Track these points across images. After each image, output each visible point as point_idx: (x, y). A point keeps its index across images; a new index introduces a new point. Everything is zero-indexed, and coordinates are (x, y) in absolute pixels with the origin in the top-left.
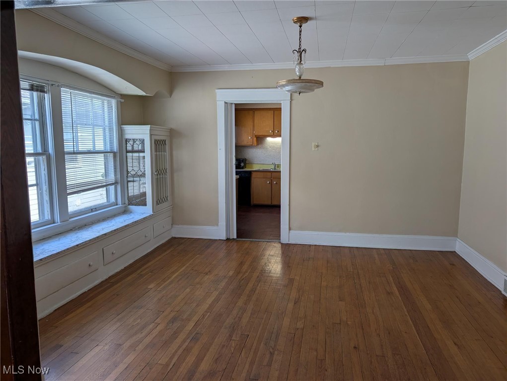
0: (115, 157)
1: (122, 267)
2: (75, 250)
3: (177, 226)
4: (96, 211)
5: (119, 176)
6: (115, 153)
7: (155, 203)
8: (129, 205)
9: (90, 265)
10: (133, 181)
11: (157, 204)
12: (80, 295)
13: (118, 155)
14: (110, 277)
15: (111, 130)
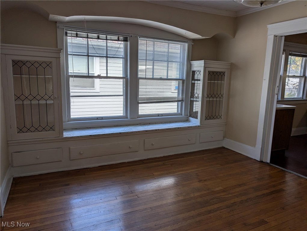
0: (183, 83)
1: (162, 155)
2: (118, 135)
3: (226, 139)
4: (162, 116)
5: (184, 96)
6: (183, 81)
7: (204, 118)
8: (190, 117)
9: (130, 148)
10: (196, 101)
11: (206, 119)
12: (119, 163)
13: (185, 82)
14: (148, 159)
15: (183, 64)
